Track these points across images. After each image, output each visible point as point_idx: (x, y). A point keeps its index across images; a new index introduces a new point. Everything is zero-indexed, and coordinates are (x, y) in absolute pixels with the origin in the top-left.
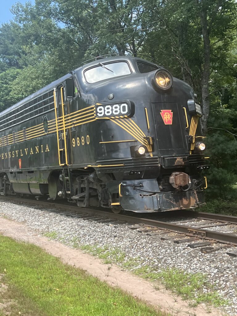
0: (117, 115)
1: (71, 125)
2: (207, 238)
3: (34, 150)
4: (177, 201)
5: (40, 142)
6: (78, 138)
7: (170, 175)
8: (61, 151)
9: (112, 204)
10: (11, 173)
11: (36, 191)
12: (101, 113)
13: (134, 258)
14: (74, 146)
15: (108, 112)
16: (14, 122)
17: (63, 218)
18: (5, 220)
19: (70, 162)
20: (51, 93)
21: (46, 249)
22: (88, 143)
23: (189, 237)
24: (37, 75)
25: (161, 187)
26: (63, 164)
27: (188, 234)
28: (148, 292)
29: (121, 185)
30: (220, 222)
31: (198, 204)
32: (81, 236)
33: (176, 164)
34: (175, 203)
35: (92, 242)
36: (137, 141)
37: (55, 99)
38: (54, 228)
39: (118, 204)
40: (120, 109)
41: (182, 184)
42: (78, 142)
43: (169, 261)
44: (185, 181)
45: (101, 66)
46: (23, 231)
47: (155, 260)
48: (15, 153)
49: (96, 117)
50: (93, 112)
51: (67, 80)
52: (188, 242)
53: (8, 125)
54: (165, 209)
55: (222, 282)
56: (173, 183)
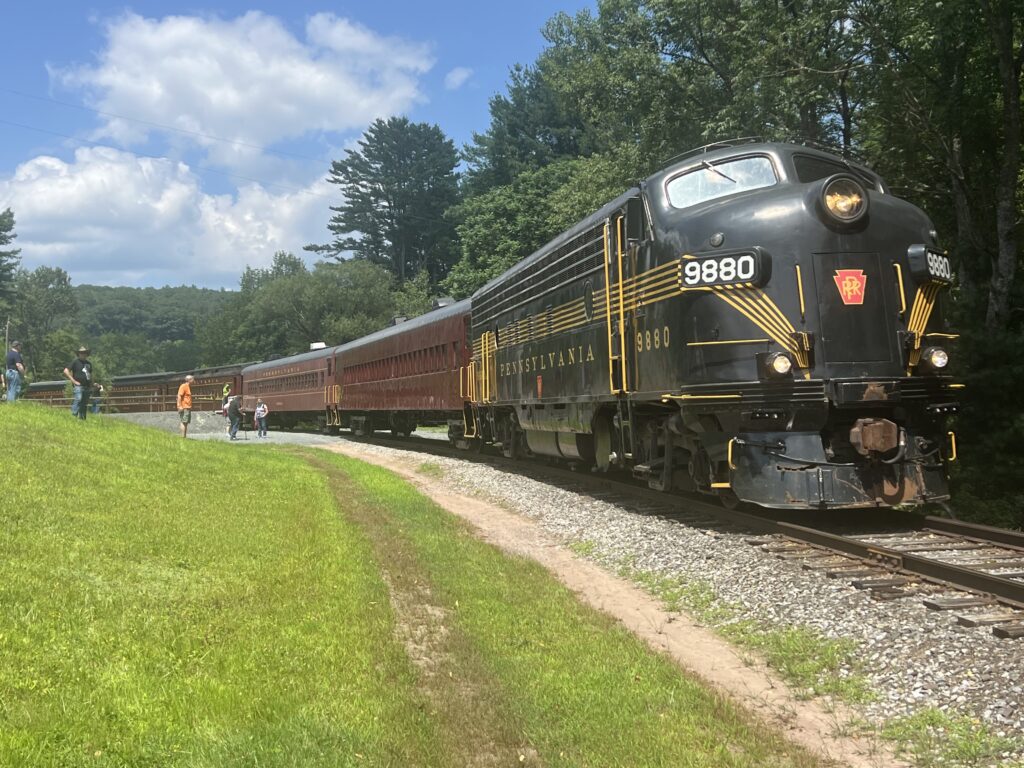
0: (728, 282)
1: (637, 302)
2: (904, 571)
3: (566, 357)
4: (867, 486)
5: (579, 338)
6: (648, 333)
7: (853, 424)
8: (614, 361)
9: (714, 485)
10: (524, 407)
11: (571, 450)
12: (692, 278)
13: (732, 603)
14: (640, 350)
15: (710, 275)
16: (531, 293)
17: (619, 512)
18: (500, 512)
19: (632, 387)
20: (599, 231)
21: (560, 574)
22: (666, 345)
23: (867, 568)
24: (610, 175)
25: (830, 451)
26: (617, 391)
27: (867, 561)
28: (727, 667)
29: (734, 443)
30: (969, 541)
31: (924, 497)
32: (642, 552)
33: (865, 397)
34: (862, 491)
35: (661, 566)
36: (773, 342)
37: (607, 243)
38: (592, 534)
39: (727, 485)
40: (736, 268)
41: (880, 446)
42: (648, 341)
43: (799, 613)
44: (887, 439)
45: (707, 167)
46: (530, 536)
47: (772, 610)
48: (531, 363)
49: (681, 285)
50: (675, 274)
51: (630, 201)
52: (857, 577)
53: (518, 300)
54: (836, 504)
55: (884, 658)
56: (858, 444)
